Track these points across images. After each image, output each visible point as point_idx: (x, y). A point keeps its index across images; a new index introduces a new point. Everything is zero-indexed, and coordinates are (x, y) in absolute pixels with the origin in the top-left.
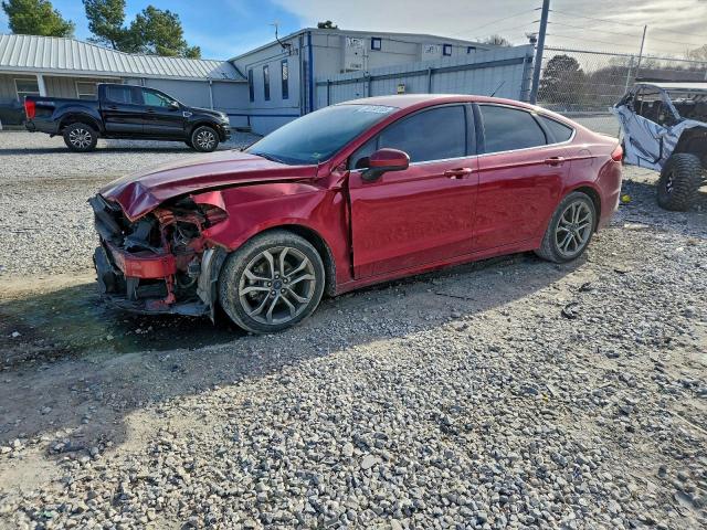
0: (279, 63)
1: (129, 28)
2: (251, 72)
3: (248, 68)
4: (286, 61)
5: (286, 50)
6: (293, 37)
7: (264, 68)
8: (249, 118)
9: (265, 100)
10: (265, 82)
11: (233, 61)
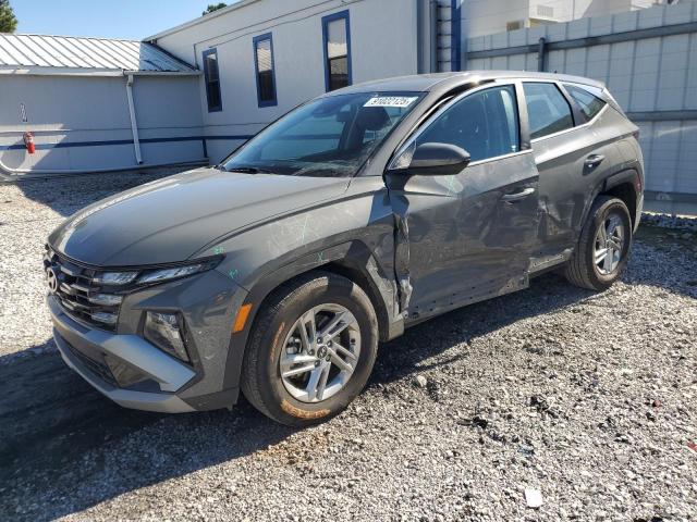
0: (315, 23)
2: (210, 55)
3: (201, 48)
7: (257, 40)
8: (204, 143)
9: (261, 105)
10: (257, 68)
11: (156, 41)
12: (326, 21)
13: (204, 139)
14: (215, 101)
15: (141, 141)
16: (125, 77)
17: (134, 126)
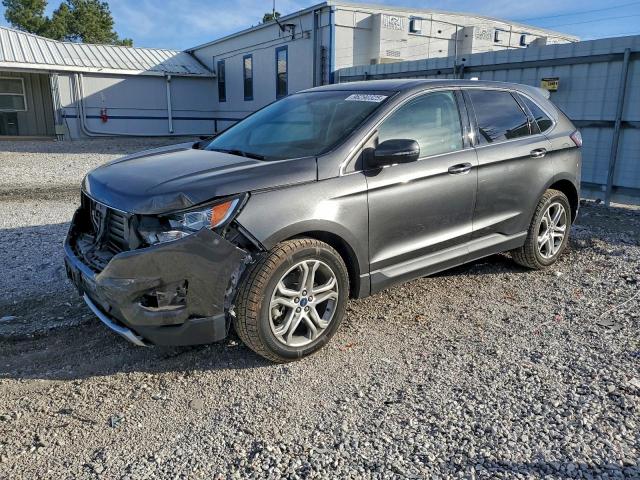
0: (273, 51)
1: (50, 18)
2: (221, 64)
3: (218, 59)
4: (285, 48)
5: (286, 34)
6: (302, 14)
7: (245, 58)
8: (216, 124)
9: (245, 100)
10: (245, 76)
11: (193, 51)
12: (278, 51)
13: (215, 120)
14: (222, 96)
15: (173, 118)
16: (166, 77)
17: (169, 109)
